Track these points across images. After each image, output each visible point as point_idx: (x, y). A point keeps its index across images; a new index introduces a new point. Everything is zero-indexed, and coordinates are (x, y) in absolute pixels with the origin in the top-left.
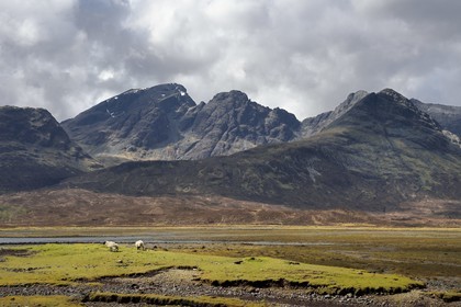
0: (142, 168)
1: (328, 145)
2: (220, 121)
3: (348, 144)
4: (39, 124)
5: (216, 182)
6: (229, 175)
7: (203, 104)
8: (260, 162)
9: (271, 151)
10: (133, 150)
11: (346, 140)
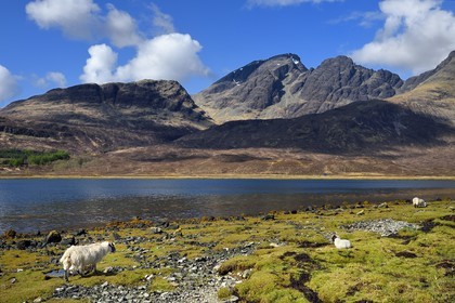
0: (241, 126)
1: (419, 100)
2: (326, 84)
3: (440, 98)
4: (170, 93)
5: (302, 137)
6: (316, 131)
7: (313, 70)
8: (347, 118)
9: (359, 108)
10: (249, 112)
11: (438, 95)
